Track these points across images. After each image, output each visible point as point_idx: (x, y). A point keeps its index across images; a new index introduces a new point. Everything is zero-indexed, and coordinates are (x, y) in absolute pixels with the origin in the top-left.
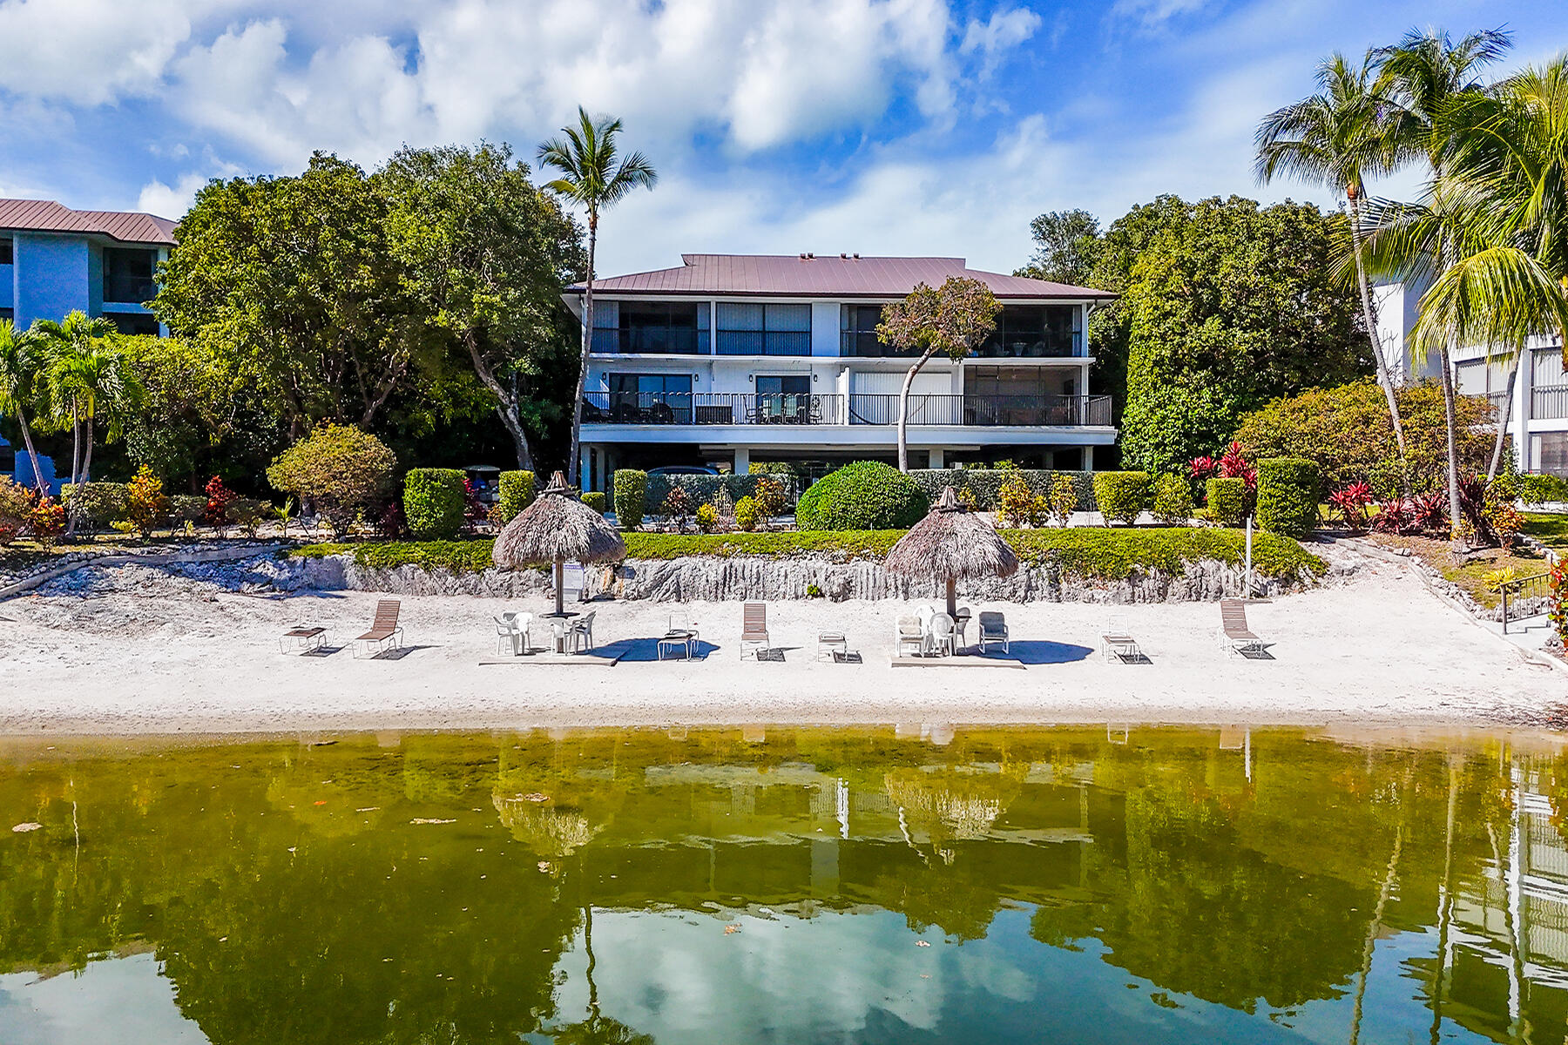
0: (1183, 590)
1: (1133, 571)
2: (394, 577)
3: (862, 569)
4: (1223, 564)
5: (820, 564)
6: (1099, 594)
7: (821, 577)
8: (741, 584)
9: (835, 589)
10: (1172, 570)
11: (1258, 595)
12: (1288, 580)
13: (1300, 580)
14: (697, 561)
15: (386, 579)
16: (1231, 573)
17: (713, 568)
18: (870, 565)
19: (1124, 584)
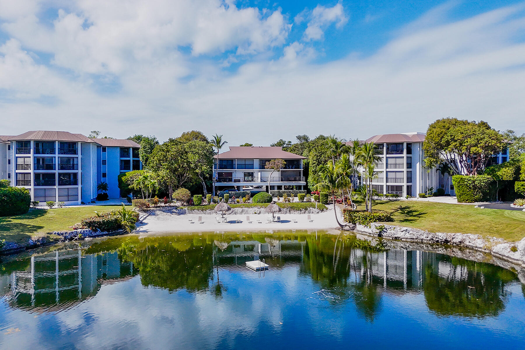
0: (308, 212)
1: (301, 209)
2: (193, 211)
3: (262, 209)
4: (313, 208)
5: (256, 209)
6: (296, 213)
7: (256, 211)
8: (244, 212)
9: (258, 213)
10: (306, 209)
11: (318, 213)
12: (322, 210)
13: (324, 211)
14: (238, 208)
15: (192, 212)
16: (314, 210)
17: (240, 210)
18: (263, 209)
19: (299, 211)
